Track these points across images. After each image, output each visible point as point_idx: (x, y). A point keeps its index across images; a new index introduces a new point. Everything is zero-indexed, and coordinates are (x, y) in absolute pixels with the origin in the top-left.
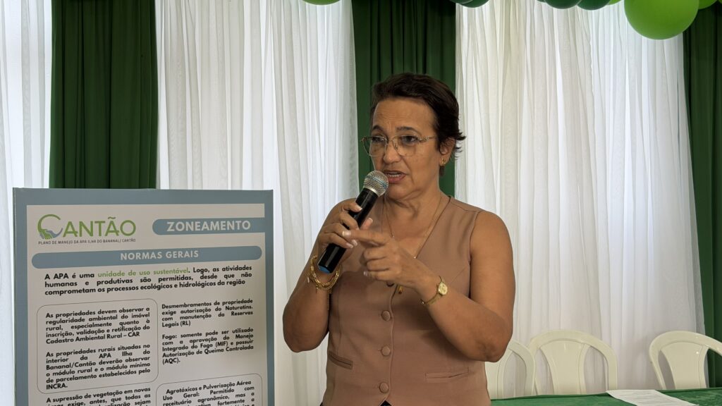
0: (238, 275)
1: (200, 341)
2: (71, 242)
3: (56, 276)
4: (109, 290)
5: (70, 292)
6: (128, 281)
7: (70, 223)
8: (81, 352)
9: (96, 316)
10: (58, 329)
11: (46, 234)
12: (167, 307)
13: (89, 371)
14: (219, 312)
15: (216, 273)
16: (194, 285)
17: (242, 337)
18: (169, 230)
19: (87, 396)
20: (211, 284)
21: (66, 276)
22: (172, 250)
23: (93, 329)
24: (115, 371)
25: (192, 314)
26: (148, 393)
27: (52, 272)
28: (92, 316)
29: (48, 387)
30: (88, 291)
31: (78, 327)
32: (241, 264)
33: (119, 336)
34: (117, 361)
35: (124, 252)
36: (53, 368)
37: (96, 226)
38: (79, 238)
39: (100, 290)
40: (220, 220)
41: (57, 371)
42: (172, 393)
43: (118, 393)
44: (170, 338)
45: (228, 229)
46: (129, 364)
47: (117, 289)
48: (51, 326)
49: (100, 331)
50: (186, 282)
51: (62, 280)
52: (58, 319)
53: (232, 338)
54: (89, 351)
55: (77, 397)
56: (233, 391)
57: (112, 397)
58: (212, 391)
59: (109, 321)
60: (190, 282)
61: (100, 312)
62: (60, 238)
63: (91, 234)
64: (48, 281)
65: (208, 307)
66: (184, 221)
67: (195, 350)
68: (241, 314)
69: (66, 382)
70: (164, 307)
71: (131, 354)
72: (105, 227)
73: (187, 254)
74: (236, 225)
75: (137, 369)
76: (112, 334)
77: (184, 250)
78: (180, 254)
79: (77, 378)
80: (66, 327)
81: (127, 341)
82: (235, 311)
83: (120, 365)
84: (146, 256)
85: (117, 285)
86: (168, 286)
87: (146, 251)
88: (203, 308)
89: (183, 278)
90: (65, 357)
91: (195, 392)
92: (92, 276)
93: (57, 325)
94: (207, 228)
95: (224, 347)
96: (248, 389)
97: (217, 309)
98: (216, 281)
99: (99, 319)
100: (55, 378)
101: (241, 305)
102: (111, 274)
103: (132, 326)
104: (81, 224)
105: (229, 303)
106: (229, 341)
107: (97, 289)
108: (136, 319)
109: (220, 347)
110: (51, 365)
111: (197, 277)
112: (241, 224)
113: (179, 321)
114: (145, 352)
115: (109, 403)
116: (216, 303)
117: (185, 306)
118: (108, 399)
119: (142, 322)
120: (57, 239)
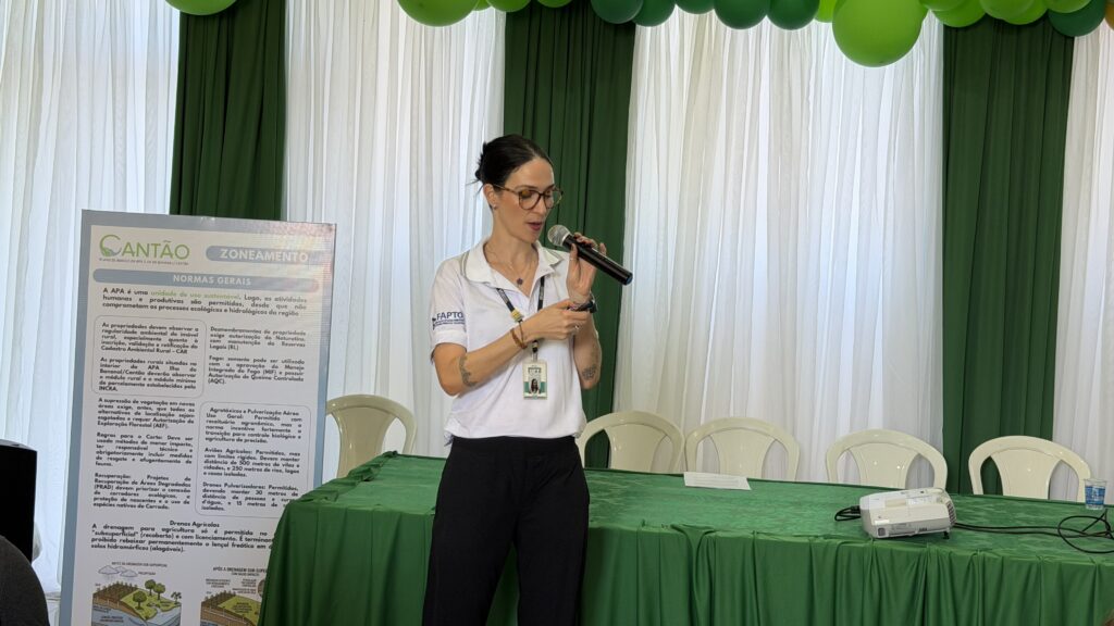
0: (291, 306)
1: (247, 366)
2: (128, 261)
3: (113, 291)
4: (160, 308)
5: (125, 306)
6: (179, 302)
8: (132, 361)
9: (148, 330)
10: (112, 337)
11: (107, 252)
12: (215, 330)
13: (138, 379)
14: (268, 341)
15: (267, 302)
16: (244, 312)
17: (291, 368)
18: (222, 256)
19: (135, 402)
20: (262, 312)
22: (224, 276)
23: (143, 342)
24: (162, 383)
25: (241, 340)
26: (192, 408)
27: (110, 286)
28: (144, 330)
29: (101, 388)
30: (141, 307)
31: (131, 338)
32: (295, 295)
33: (168, 351)
34: (164, 374)
35: (177, 274)
36: (106, 372)
37: (152, 248)
39: (152, 307)
40: (275, 251)
41: (110, 375)
42: (216, 411)
43: (163, 403)
44: (217, 359)
45: (284, 260)
46: (175, 378)
47: (168, 308)
48: (107, 334)
49: (150, 344)
50: (236, 307)
51: (118, 295)
52: (113, 329)
53: (282, 367)
54: (138, 361)
55: (126, 401)
56: (279, 419)
57: (158, 406)
58: (256, 417)
59: (160, 336)
60: (240, 308)
61: (151, 327)
62: (119, 256)
64: (106, 295)
65: (258, 335)
66: (238, 249)
67: (241, 374)
68: (292, 345)
69: (117, 387)
70: (212, 329)
71: (177, 369)
72: (160, 250)
73: (239, 281)
74: (292, 256)
75: (184, 384)
76: (161, 348)
77: (236, 277)
78: (232, 281)
79: (126, 384)
80: (120, 337)
81: (175, 357)
82: (286, 342)
83: (167, 378)
84: (198, 279)
85: (169, 304)
86: (217, 310)
87: (197, 275)
88: (252, 334)
89: (234, 304)
90: (117, 364)
91: (239, 414)
92: (146, 293)
93: (112, 334)
94: (262, 257)
95: (272, 376)
96: (295, 420)
97: (267, 338)
98: (268, 310)
99: (150, 333)
100: (107, 381)
101: (293, 336)
102: (164, 293)
103: (181, 343)
105: (281, 333)
106: (278, 370)
107: (149, 305)
108: (185, 338)
109: (268, 375)
110: (105, 369)
111: (248, 305)
112: (297, 257)
113: (227, 344)
114: (192, 370)
115: (155, 411)
116: (266, 332)
117: (234, 330)
118: (154, 407)
119: (191, 341)
120: (115, 257)
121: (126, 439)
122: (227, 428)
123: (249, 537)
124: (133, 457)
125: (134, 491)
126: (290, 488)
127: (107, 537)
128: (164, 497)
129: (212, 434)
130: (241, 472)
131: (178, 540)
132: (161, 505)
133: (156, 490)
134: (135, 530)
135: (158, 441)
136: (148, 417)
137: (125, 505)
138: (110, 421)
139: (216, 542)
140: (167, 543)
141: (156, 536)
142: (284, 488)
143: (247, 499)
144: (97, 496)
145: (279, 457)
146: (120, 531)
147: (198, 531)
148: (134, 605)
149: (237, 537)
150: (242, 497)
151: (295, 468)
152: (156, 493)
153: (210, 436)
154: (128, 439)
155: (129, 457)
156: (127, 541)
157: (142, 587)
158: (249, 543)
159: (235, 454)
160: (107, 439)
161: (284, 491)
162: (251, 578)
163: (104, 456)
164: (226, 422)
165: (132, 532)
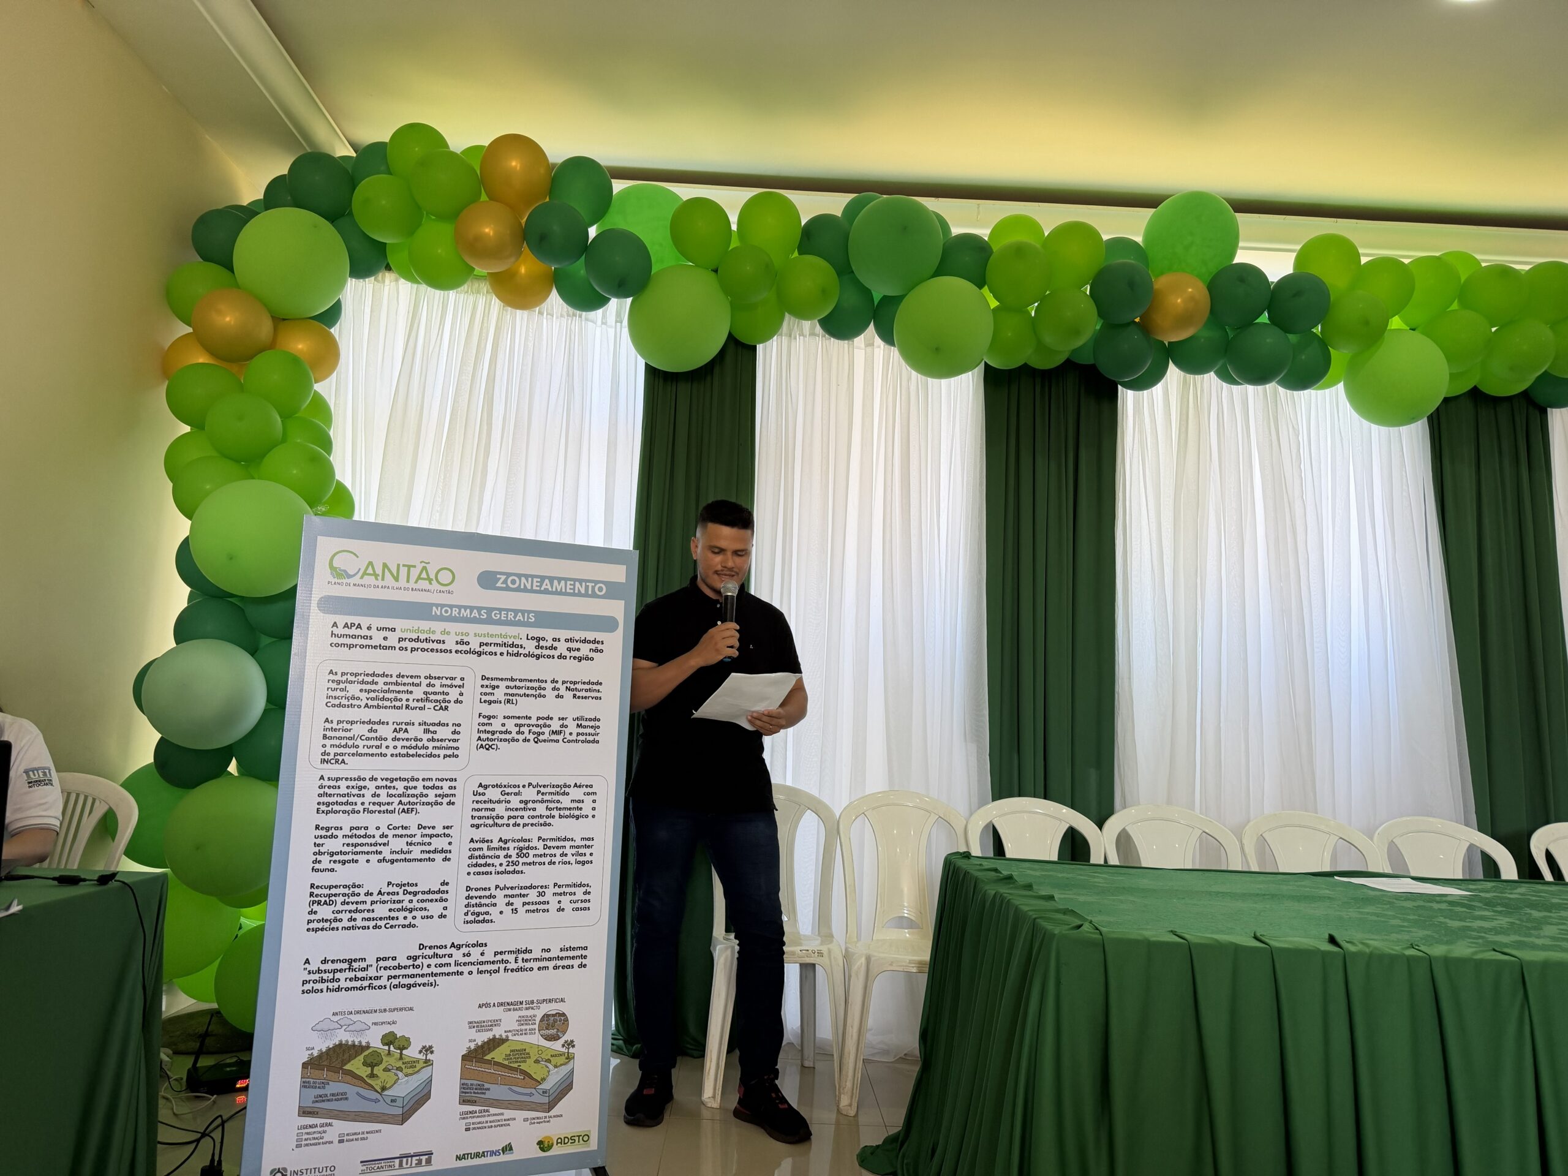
0: (585, 649)
1: (529, 725)
2: (369, 586)
3: (346, 625)
4: (413, 650)
5: (362, 647)
6: (438, 642)
7: (371, 563)
8: (370, 722)
9: (394, 679)
10: (342, 690)
11: (339, 574)
12: (488, 679)
13: (378, 747)
14: (556, 693)
15: (555, 644)
17: (585, 727)
18: (499, 584)
19: (372, 779)
20: (549, 657)
21: (359, 626)
22: (501, 610)
23: (387, 695)
24: (412, 752)
25: (521, 692)
26: (453, 784)
27: (341, 620)
28: (389, 680)
29: (323, 761)
30: (385, 648)
31: (369, 691)
32: (590, 636)
33: (421, 709)
34: (416, 739)
35: (437, 605)
36: (331, 738)
37: (404, 571)
38: (380, 583)
39: (401, 649)
40: (566, 580)
41: (337, 742)
42: (486, 787)
43: (413, 779)
44: (489, 718)
45: (576, 591)
46: (431, 744)
47: (423, 650)
48: (334, 686)
49: (396, 699)
50: (515, 650)
51: (354, 631)
52: (344, 678)
53: (572, 727)
54: (380, 723)
55: (359, 779)
56: (568, 794)
57: (405, 783)
58: (539, 792)
59: (410, 688)
60: (521, 651)
61: (399, 676)
62: (356, 580)
63: (397, 579)
64: (336, 631)
65: (543, 685)
66: (519, 576)
67: (521, 737)
68: (586, 698)
69: (346, 758)
70: (484, 678)
71: (435, 732)
72: (415, 573)
73: (520, 617)
74: (587, 587)
75: (442, 752)
76: (412, 704)
77: (516, 612)
78: (511, 616)
79: (361, 755)
80: (354, 689)
81: (431, 715)
82: (578, 694)
83: (420, 744)
84: (465, 613)
85: (425, 645)
86: (491, 653)
87: (465, 608)
88: (535, 685)
89: (513, 645)
90: (349, 726)
91: (516, 790)
92: (393, 630)
93: (342, 686)
94: (549, 587)
95: (560, 737)
96: (589, 794)
97: (554, 689)
98: (556, 653)
99: (397, 684)
100: (333, 751)
101: (587, 687)
102: (418, 630)
103: (440, 697)
104: (385, 566)
105: (571, 682)
106: (567, 731)
107: (398, 646)
108: (446, 690)
109: (554, 737)
110: (329, 734)
111: (530, 647)
112: (593, 588)
114: (454, 732)
115: (401, 791)
116: (553, 681)
117: (512, 680)
118: (400, 786)
119: (454, 694)
120: (352, 581)
121: (358, 832)
122: (500, 809)
123: (527, 956)
124: (367, 857)
125: (368, 906)
126: (581, 885)
127: (325, 976)
128: (411, 910)
129: (480, 818)
130: (517, 868)
131: (429, 971)
132: (406, 922)
133: (399, 902)
134: (368, 962)
135: (404, 832)
136: (390, 800)
137: (353, 928)
138: (336, 808)
139: (482, 968)
140: (413, 976)
141: (399, 967)
142: (575, 885)
143: (524, 904)
144: (312, 917)
145: (568, 844)
146: (346, 966)
147: (458, 955)
148: (364, 1072)
149: (511, 958)
150: (518, 902)
151: (588, 858)
152: (399, 906)
153: (477, 821)
154: (362, 832)
155: (362, 858)
156: (356, 979)
157: (376, 1043)
158: (528, 965)
159: (511, 845)
160: (328, 832)
161: (572, 890)
162: (530, 1013)
163: (325, 859)
164: (499, 802)
165: (363, 965)
